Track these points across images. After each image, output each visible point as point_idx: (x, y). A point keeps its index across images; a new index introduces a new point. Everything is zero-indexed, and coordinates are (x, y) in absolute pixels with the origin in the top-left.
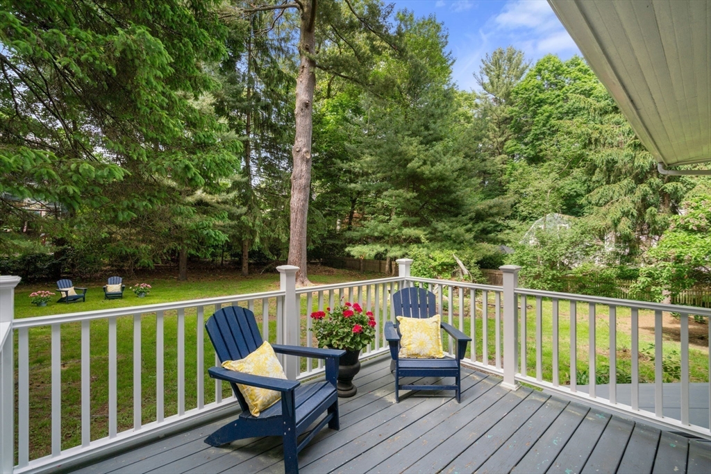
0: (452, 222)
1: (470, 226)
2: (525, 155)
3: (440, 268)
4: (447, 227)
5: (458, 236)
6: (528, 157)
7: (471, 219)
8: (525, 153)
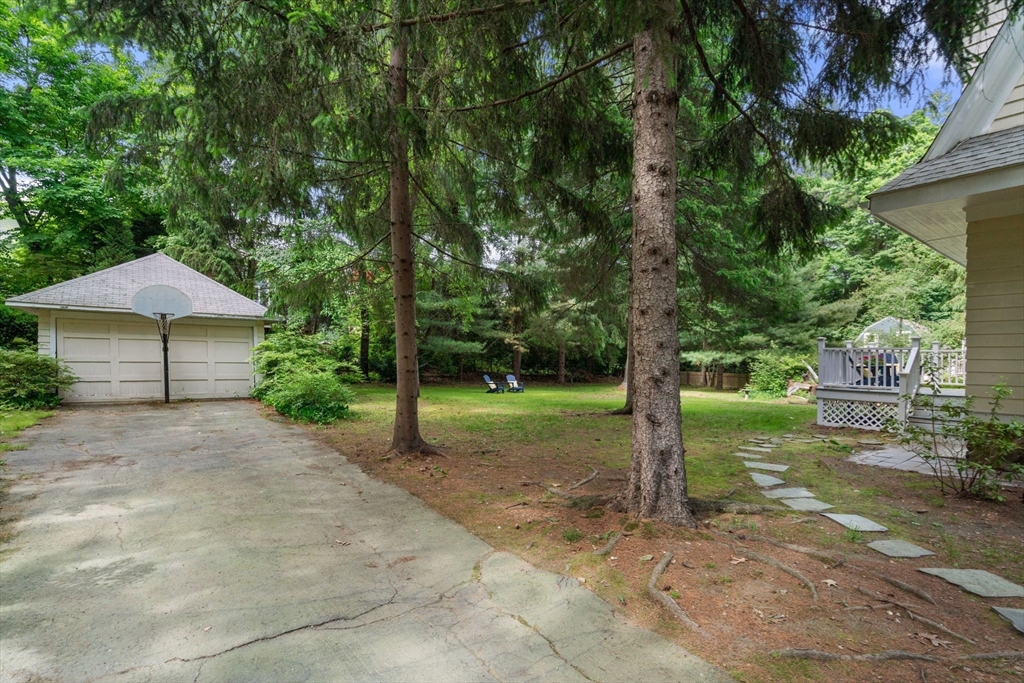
0: (791, 327)
1: (813, 331)
2: (847, 243)
3: (792, 372)
4: (788, 333)
5: (800, 342)
6: (850, 244)
7: (812, 325)
8: (847, 240)
